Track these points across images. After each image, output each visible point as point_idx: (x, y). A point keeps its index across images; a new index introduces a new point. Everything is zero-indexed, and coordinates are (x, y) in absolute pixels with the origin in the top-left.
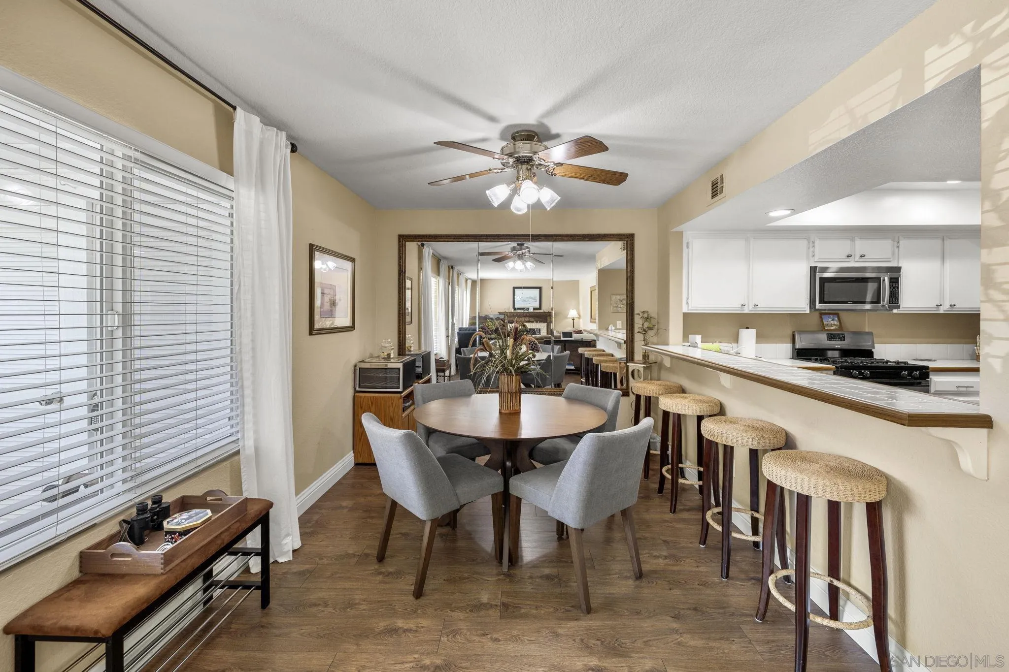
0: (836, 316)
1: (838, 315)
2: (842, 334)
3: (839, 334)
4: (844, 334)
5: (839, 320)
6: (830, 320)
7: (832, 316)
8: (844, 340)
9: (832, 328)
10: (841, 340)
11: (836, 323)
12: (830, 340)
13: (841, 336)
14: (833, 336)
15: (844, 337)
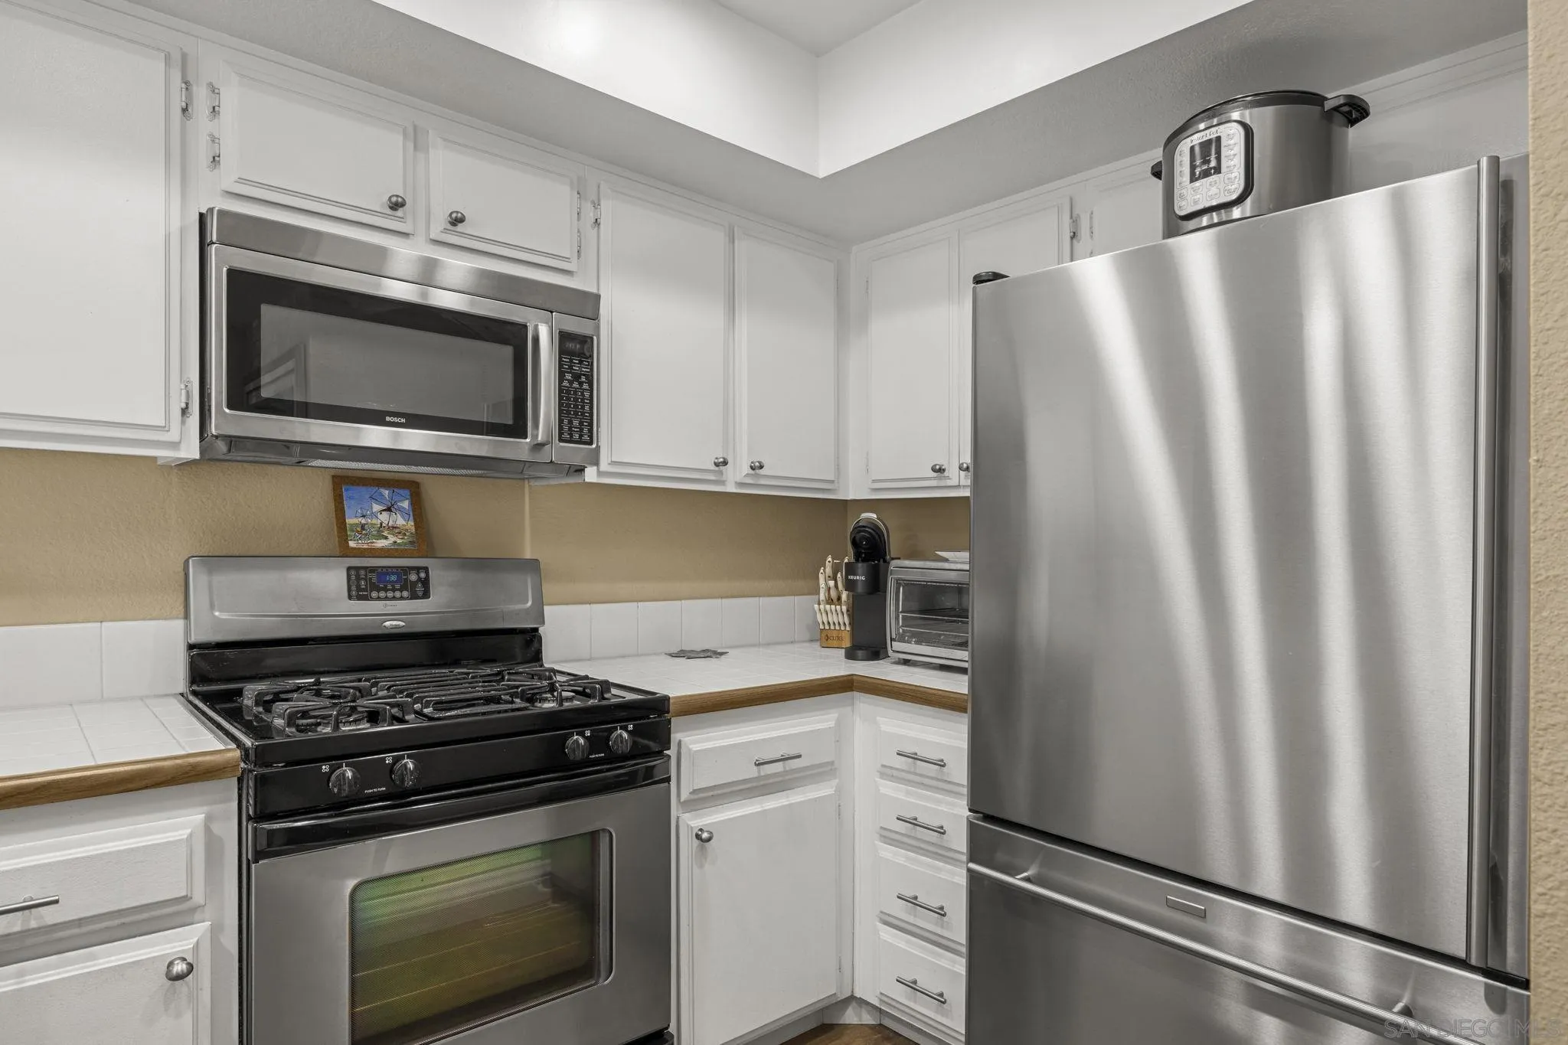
0: (407, 493)
1: (414, 489)
2: (418, 569)
3: (407, 570)
4: (426, 569)
5: (418, 511)
6: (376, 508)
7: (386, 493)
8: (426, 595)
9: (381, 544)
10: (414, 596)
11: (400, 521)
12: (360, 598)
13: (413, 577)
14: (374, 578)
15: (426, 583)
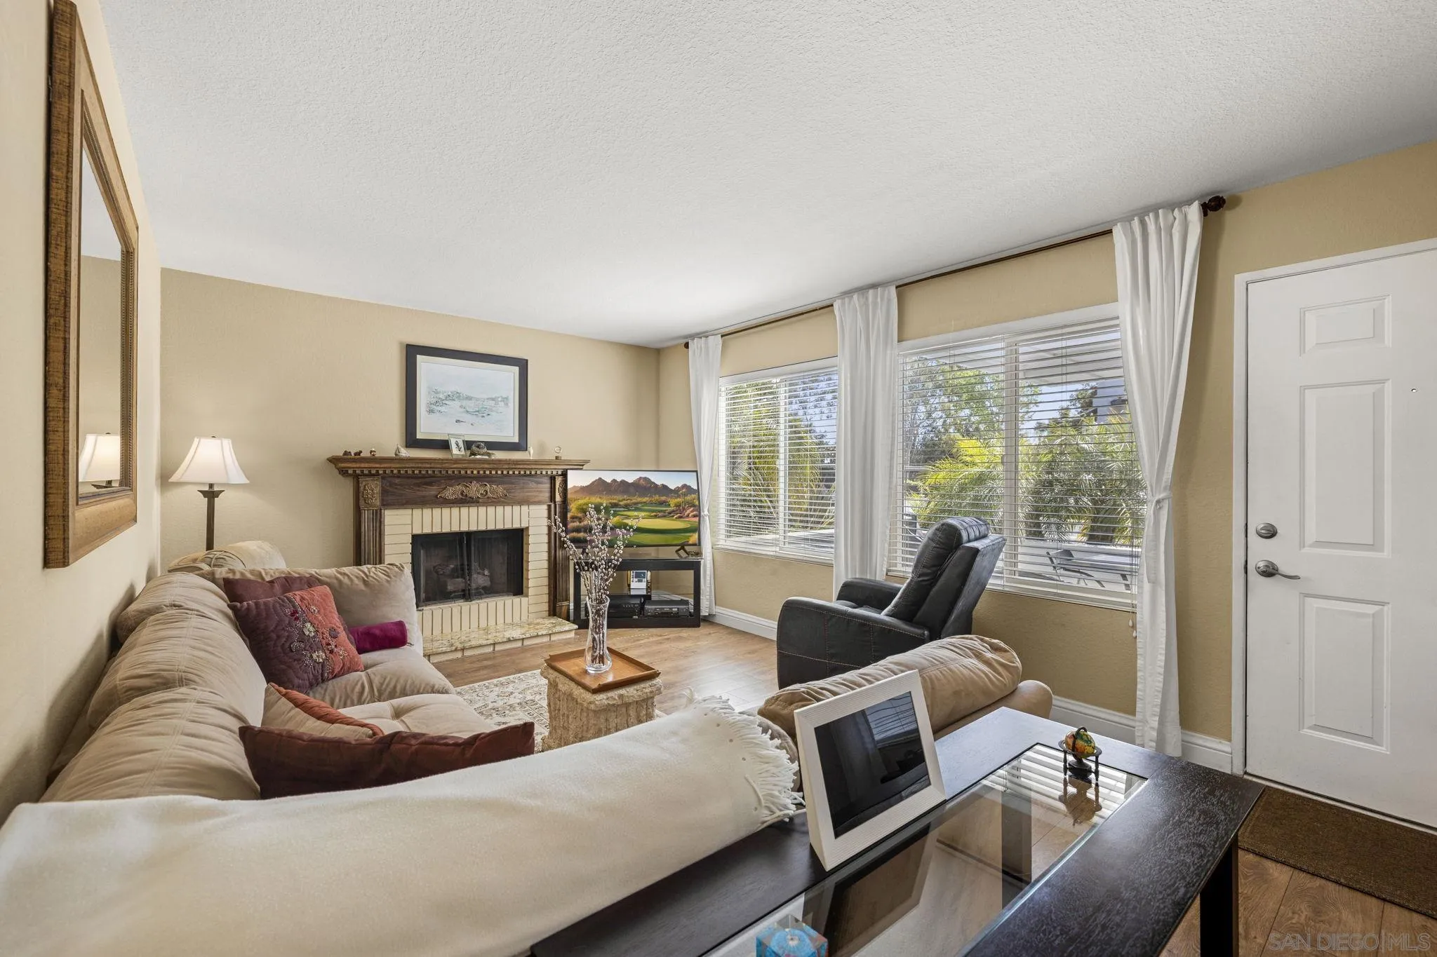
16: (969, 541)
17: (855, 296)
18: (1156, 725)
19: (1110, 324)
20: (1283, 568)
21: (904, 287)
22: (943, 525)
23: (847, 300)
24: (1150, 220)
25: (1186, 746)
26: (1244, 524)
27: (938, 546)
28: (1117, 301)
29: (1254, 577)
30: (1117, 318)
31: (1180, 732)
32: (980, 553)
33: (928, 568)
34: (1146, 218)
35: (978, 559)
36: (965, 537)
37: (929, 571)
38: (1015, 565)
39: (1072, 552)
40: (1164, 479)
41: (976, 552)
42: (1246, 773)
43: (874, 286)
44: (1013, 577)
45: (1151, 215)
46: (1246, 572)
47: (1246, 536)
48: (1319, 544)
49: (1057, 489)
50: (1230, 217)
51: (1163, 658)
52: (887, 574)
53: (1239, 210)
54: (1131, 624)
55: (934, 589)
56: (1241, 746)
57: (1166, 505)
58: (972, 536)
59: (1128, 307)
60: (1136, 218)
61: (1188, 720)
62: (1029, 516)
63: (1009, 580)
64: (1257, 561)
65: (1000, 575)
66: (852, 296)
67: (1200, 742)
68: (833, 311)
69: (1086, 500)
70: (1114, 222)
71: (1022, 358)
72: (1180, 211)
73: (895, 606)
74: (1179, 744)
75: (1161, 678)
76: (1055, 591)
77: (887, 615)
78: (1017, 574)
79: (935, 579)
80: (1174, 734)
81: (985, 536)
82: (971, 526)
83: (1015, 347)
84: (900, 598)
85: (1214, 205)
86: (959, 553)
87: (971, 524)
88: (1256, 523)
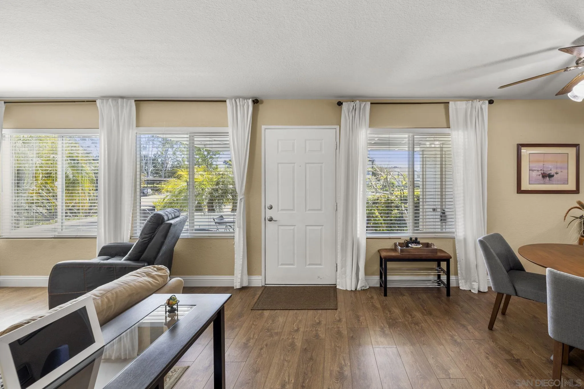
16: (169, 220)
17: (110, 100)
18: (240, 277)
19: (226, 134)
20: (274, 219)
21: (139, 102)
22: (154, 214)
23: (105, 101)
24: (238, 101)
25: (249, 281)
26: (264, 205)
27: (152, 224)
28: (228, 127)
29: (267, 221)
30: (228, 133)
31: (247, 276)
32: (172, 225)
33: (147, 234)
34: (236, 100)
35: (172, 227)
36: (166, 218)
37: (148, 236)
38: (193, 226)
39: (223, 216)
40: (242, 192)
41: (171, 224)
42: (265, 284)
43: (122, 97)
44: (192, 232)
45: (238, 99)
46: (265, 221)
47: (265, 209)
48: (282, 210)
49: (220, 191)
50: (261, 107)
51: (242, 253)
52: (130, 238)
53: (262, 105)
54: (233, 243)
55: (151, 244)
56: (264, 276)
57: (243, 200)
58: (170, 217)
59: (231, 130)
60: (233, 99)
61: (250, 272)
62: (209, 203)
63: (190, 233)
64: (268, 217)
65: (186, 232)
66: (108, 100)
67: (253, 278)
68: (96, 104)
69: (230, 196)
70: (227, 98)
71: (195, 143)
72: (246, 100)
73: (130, 255)
74: (248, 280)
75: (242, 260)
76: (208, 235)
77: (125, 260)
78: (194, 230)
79: (151, 239)
80: (246, 277)
81: (178, 217)
82: (170, 213)
83: (193, 138)
84: (132, 251)
85: (256, 102)
86: (163, 226)
87: (170, 212)
88: (268, 205)
